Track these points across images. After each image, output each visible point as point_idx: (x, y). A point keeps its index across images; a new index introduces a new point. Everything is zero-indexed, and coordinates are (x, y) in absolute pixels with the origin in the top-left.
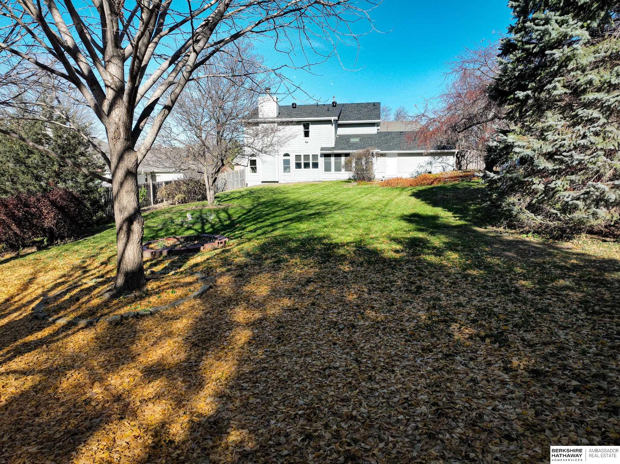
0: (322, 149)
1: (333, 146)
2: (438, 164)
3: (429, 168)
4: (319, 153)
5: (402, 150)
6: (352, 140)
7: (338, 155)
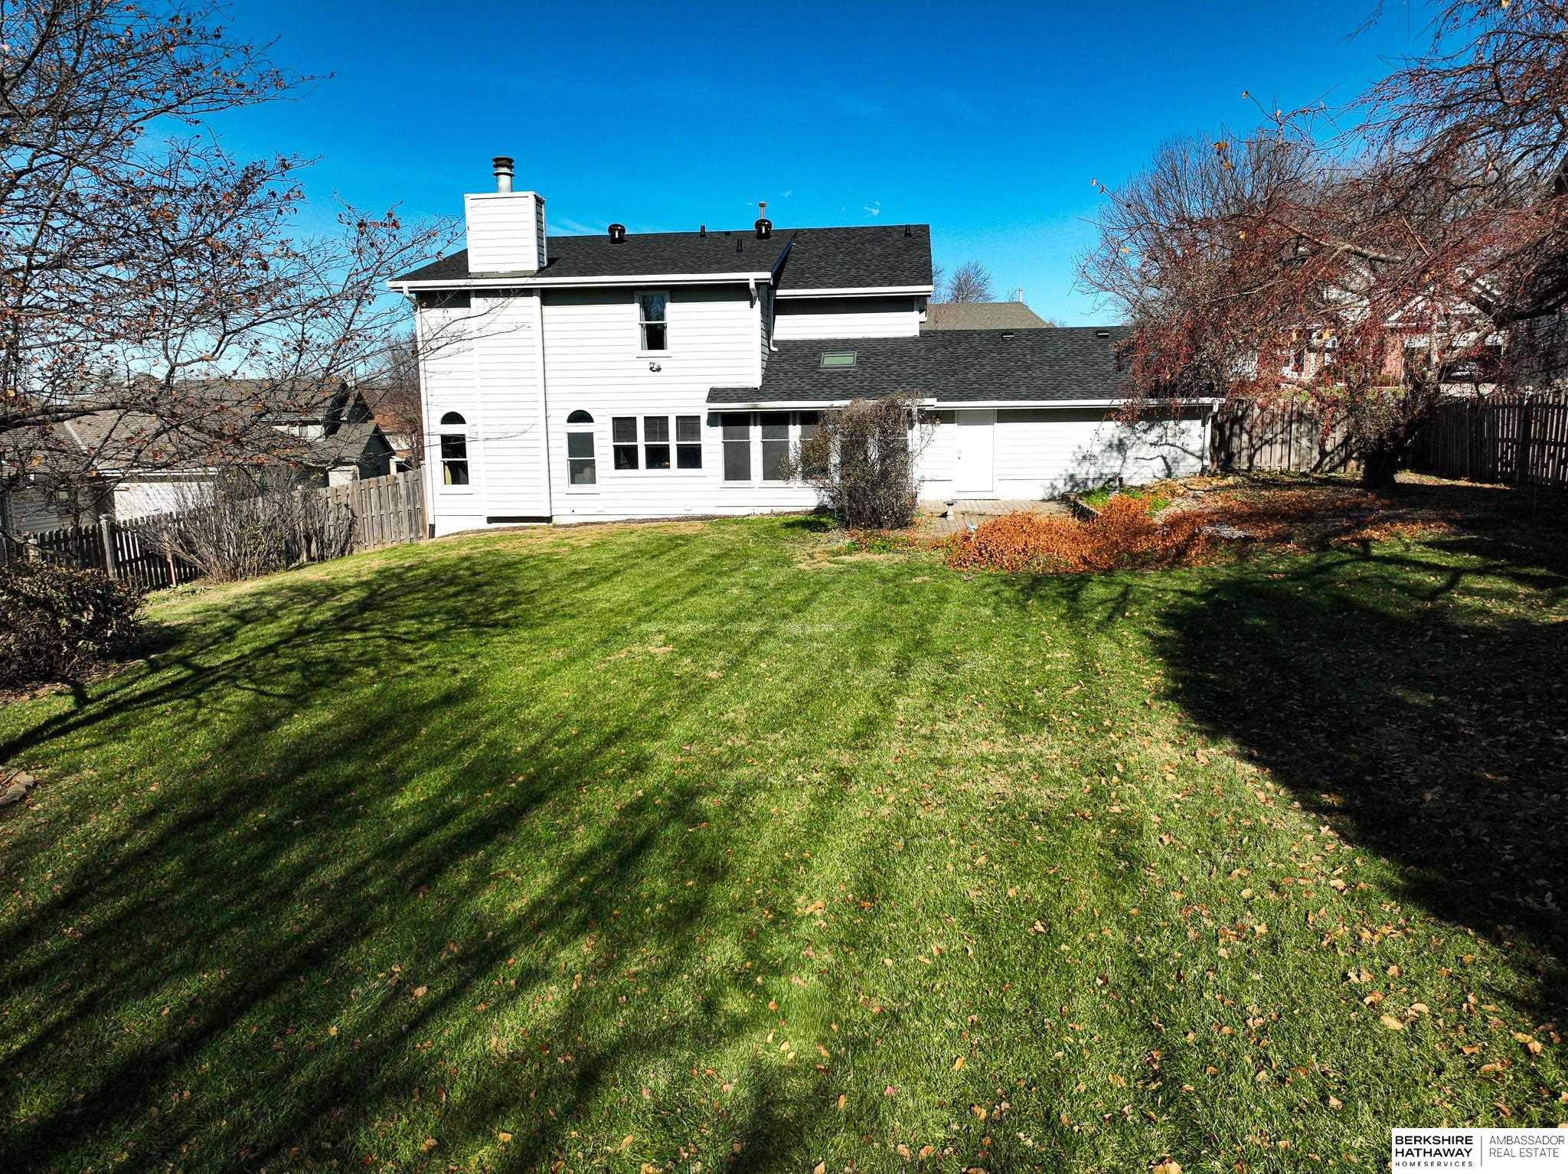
0: (715, 395)
1: (756, 382)
2: (1146, 451)
3: (1112, 465)
4: (701, 409)
5: (1014, 398)
6: (830, 361)
7: (776, 421)
